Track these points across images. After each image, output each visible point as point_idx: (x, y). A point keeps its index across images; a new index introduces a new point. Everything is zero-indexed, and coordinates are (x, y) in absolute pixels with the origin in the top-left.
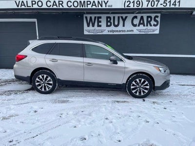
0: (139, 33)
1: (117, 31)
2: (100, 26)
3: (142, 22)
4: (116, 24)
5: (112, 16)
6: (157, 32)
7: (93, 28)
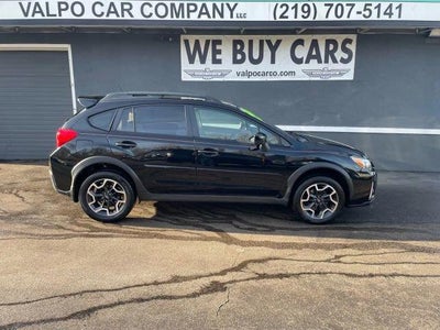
0: (307, 78)
2: (219, 62)
3: (314, 53)
4: (256, 56)
5: (245, 39)
6: (349, 76)
7: (203, 67)
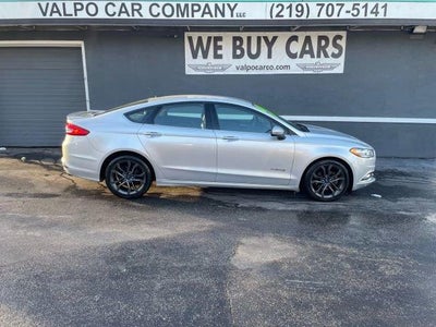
0: (302, 72)
1: (256, 68)
2: (220, 57)
4: (254, 52)
5: (244, 35)
6: (340, 70)
7: (205, 62)
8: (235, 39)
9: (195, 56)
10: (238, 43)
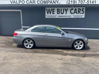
0: (74, 17)
1: (63, 16)
2: (54, 14)
3: (75, 12)
6: (83, 17)
8: (58, 9)
9: (48, 13)
10: (58, 10)
